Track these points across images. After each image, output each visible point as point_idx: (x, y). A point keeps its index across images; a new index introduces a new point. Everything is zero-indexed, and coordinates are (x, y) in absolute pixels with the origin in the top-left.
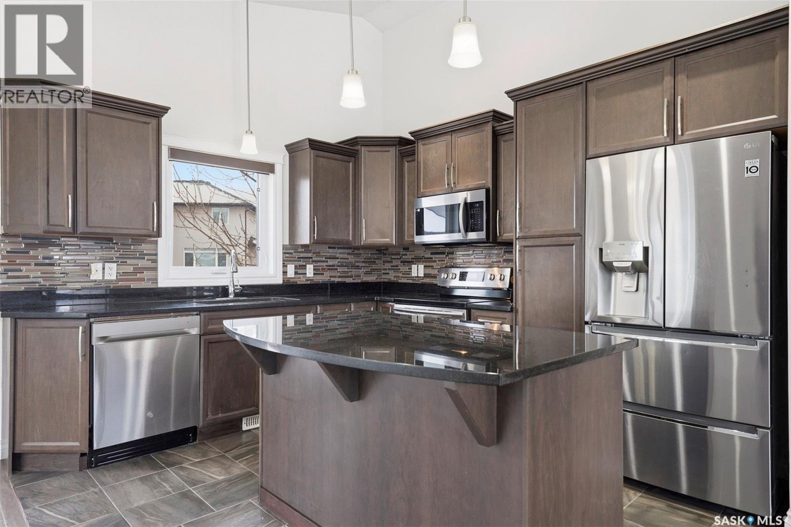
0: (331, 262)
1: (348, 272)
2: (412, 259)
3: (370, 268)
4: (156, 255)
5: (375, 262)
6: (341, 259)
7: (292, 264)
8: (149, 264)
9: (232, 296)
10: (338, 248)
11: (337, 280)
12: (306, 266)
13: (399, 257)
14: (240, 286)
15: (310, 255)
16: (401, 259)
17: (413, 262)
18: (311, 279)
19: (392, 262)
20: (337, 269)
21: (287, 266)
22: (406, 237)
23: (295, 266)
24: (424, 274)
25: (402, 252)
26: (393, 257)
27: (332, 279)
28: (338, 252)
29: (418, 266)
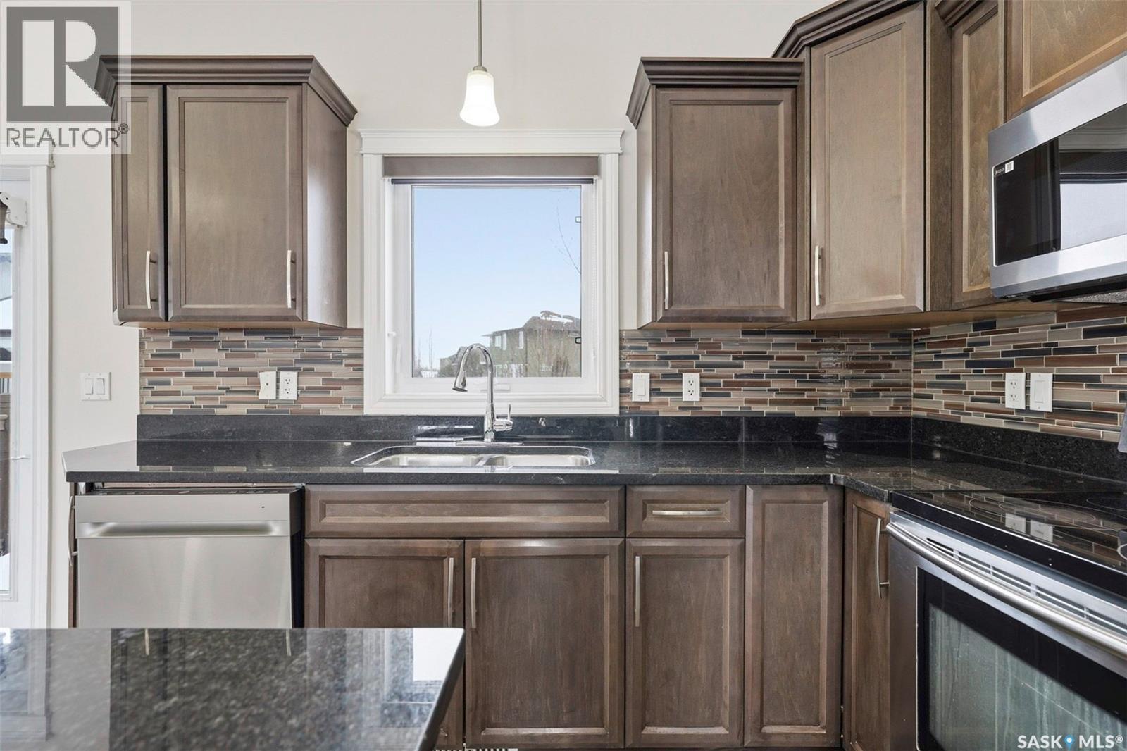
0: (749, 367)
1: (801, 392)
2: (1004, 354)
3: (872, 381)
4: (361, 356)
5: (890, 365)
6: (778, 358)
7: (644, 372)
8: (348, 373)
9: (489, 440)
10: (770, 332)
11: (767, 409)
12: (681, 376)
13: (959, 350)
14: (512, 417)
15: (691, 351)
16: (967, 356)
17: (1010, 364)
18: (694, 405)
19: (939, 365)
20: (768, 384)
21: (630, 377)
22: (965, 281)
23: (651, 377)
24: (1055, 404)
25: (970, 334)
26: (943, 351)
27: (755, 408)
28: (770, 344)
29: (1028, 377)
